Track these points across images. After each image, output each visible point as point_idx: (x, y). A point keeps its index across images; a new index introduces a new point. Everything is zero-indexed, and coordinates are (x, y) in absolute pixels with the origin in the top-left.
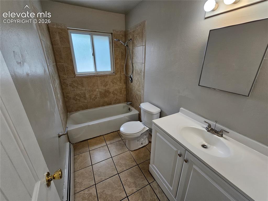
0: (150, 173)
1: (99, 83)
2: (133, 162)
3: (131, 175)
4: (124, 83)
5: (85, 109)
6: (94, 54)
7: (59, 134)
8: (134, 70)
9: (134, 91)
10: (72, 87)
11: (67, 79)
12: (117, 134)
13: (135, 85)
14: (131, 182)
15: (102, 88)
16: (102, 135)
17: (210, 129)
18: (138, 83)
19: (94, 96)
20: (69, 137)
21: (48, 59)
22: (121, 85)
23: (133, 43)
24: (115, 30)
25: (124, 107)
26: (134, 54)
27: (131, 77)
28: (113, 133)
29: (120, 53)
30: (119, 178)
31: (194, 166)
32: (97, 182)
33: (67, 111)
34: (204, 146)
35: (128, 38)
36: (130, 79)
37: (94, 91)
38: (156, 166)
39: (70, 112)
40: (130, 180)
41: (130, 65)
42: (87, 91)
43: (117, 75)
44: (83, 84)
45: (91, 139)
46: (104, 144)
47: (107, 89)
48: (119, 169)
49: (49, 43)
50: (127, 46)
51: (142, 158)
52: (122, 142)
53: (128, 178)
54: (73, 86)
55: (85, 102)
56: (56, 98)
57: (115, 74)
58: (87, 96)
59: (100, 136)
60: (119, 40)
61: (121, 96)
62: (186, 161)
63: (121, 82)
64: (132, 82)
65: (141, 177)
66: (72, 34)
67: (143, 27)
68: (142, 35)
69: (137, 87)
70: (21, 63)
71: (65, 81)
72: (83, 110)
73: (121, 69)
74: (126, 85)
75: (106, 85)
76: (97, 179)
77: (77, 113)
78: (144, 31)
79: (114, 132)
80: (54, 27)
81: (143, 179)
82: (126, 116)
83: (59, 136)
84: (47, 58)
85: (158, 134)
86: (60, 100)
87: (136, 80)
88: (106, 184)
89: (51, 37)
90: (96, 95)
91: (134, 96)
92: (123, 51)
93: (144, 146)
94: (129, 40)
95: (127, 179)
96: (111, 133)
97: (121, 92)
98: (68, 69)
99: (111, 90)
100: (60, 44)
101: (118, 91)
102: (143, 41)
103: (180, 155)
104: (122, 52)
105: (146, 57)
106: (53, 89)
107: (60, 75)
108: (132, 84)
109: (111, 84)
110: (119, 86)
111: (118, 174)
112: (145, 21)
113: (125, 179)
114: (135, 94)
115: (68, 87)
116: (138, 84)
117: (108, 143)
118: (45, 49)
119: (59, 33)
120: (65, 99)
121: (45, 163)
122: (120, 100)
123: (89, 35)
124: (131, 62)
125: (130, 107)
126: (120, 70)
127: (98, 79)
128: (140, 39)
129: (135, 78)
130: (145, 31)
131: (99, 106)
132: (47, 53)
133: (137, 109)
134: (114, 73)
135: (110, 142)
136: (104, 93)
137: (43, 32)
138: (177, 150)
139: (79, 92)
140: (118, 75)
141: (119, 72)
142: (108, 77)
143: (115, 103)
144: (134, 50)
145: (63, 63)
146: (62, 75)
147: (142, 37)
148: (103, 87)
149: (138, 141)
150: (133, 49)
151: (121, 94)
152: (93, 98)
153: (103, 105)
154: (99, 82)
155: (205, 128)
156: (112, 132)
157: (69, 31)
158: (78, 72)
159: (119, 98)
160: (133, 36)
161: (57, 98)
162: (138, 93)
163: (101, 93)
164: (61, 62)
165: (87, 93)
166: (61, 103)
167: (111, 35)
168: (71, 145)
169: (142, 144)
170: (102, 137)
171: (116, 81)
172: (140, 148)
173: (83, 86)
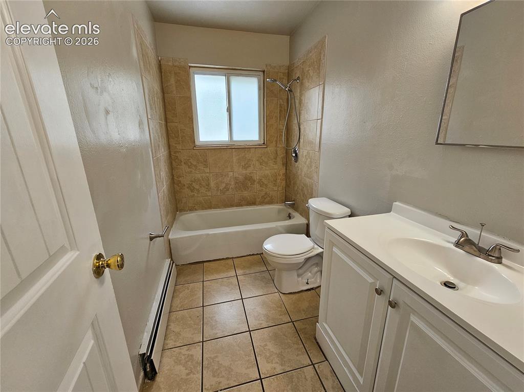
0: (317, 343)
1: (234, 161)
2: (285, 314)
3: (276, 338)
4: (283, 164)
5: (206, 209)
6: (229, 110)
7: (151, 234)
8: (302, 137)
9: (300, 179)
10: (188, 165)
11: (181, 151)
12: (260, 259)
13: (302, 166)
14: (272, 352)
15: (239, 172)
16: (230, 258)
17: (462, 239)
18: (309, 160)
19: (224, 185)
20: (172, 251)
21: (151, 109)
22: (276, 167)
23: (302, 84)
24: (270, 65)
25: (279, 211)
26: (302, 105)
27: (295, 152)
28: (252, 257)
29: (277, 105)
30: (249, 340)
31: (413, 318)
32: (206, 338)
33: (177, 208)
34: (448, 285)
35: (294, 76)
36: (294, 155)
37: (225, 176)
38: (328, 326)
39: (181, 211)
40: (271, 347)
41: (295, 128)
42: (213, 175)
43: (268, 148)
44: (206, 161)
45: (210, 261)
46: (233, 273)
47: (248, 174)
48: (253, 324)
49: (157, 87)
50: (290, 91)
51: (304, 310)
52: (266, 275)
53: (268, 343)
54: (190, 164)
55: (208, 196)
56: (155, 175)
57: (265, 146)
58: (212, 184)
59: (227, 258)
60: (276, 81)
61: (276, 188)
62: (393, 304)
63: (275, 163)
64: (296, 162)
65: (296, 346)
66: (195, 76)
67: (321, 50)
68: (318, 66)
69: (305, 169)
70: (99, 89)
71: (177, 155)
72: (203, 209)
73: (277, 137)
74: (286, 169)
75: (247, 166)
76: (208, 333)
77: (192, 214)
78: (322, 56)
79: (253, 255)
80: (170, 64)
81: (299, 353)
82: (281, 226)
83: (151, 239)
84: (148, 106)
85: (335, 250)
86: (165, 183)
87: (304, 155)
88: (223, 346)
89: (163, 80)
90: (227, 184)
91: (300, 188)
92: (283, 102)
93: (312, 289)
94: (295, 80)
95: (266, 345)
96: (248, 256)
97: (276, 181)
98: (184, 134)
99: (256, 177)
100: (175, 92)
101: (269, 179)
102: (319, 76)
103: (379, 292)
104: (280, 105)
105: (325, 106)
106: (153, 158)
107: (170, 144)
108: (296, 166)
109: (257, 164)
110: (271, 170)
111: (250, 331)
112: (325, 37)
113: (263, 344)
114: (302, 185)
115: (182, 165)
116: (307, 163)
117: (239, 272)
118: (146, 91)
119: (175, 74)
120: (175, 186)
121: (100, 238)
122: (272, 197)
123: (223, 75)
124: (296, 121)
125: (291, 211)
126: (276, 139)
127: (234, 154)
128: (315, 74)
129: (302, 153)
130: (324, 55)
131: (232, 206)
132: (149, 99)
133: (303, 214)
134: (264, 144)
135: (245, 271)
136: (243, 181)
137: (149, 67)
138: (373, 281)
139: (199, 176)
140: (271, 149)
141: (274, 143)
142: (252, 150)
143: (262, 203)
144: (303, 98)
145: (177, 123)
146: (174, 144)
147: (319, 69)
148: (241, 169)
149: (299, 276)
150: (301, 95)
151: (276, 186)
152: (222, 188)
153: (239, 205)
154: (235, 159)
155: (452, 243)
156: (250, 255)
157: (192, 70)
158: (201, 140)
159: (271, 194)
160: (303, 71)
161: (158, 175)
162: (308, 180)
163: (238, 181)
164: (173, 122)
165: (211, 179)
166: (165, 187)
167: (263, 74)
168: (173, 264)
169: (307, 283)
170: (230, 262)
171: (266, 160)
172: (302, 291)
173: (206, 166)
